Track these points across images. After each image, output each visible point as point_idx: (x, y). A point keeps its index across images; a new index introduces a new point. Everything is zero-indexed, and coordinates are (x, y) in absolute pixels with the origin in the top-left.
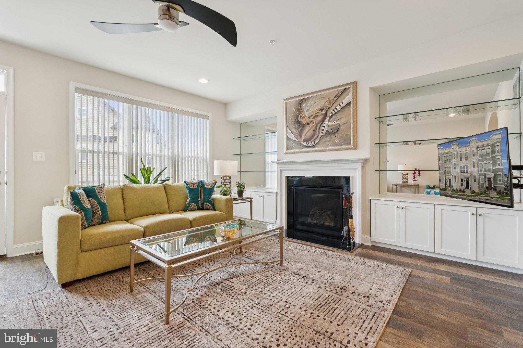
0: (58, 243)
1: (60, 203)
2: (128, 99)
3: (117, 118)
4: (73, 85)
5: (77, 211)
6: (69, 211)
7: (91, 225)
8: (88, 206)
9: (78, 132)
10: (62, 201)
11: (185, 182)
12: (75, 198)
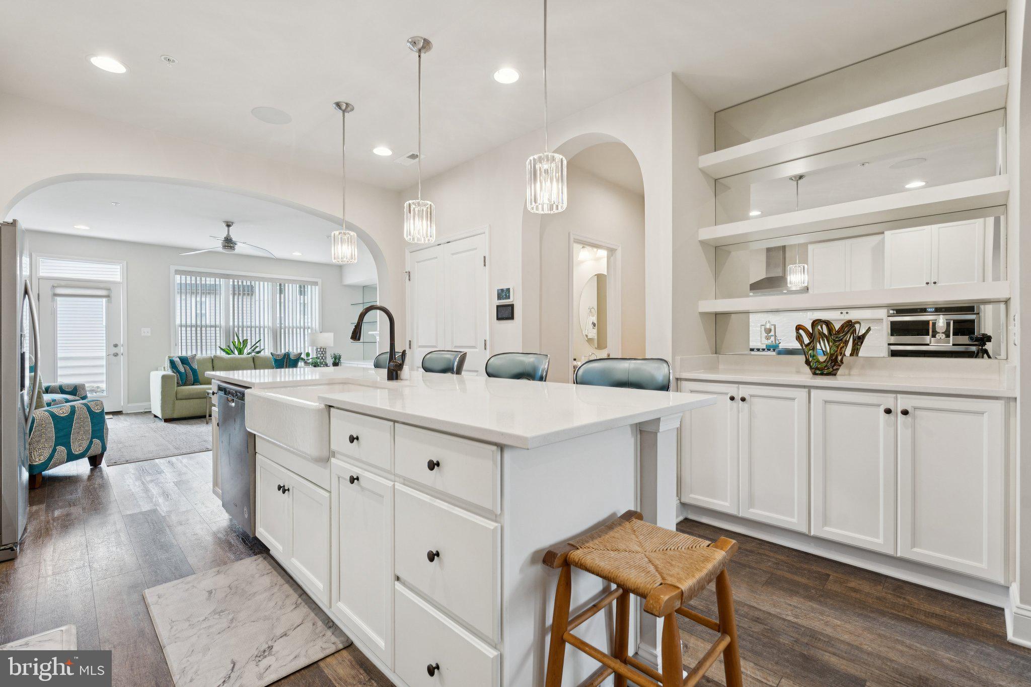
0: (161, 406)
1: (163, 368)
2: (224, 274)
3: (214, 297)
4: (173, 268)
5: (173, 372)
6: (169, 372)
7: (185, 384)
8: (182, 370)
9: (178, 322)
10: (164, 368)
11: (271, 353)
12: (173, 364)
